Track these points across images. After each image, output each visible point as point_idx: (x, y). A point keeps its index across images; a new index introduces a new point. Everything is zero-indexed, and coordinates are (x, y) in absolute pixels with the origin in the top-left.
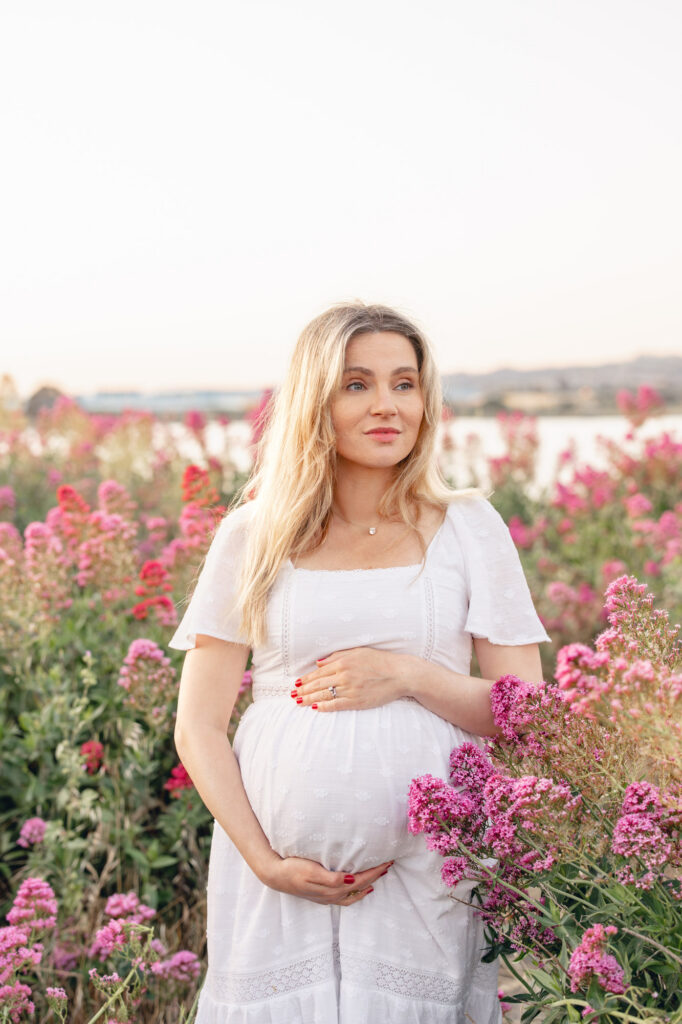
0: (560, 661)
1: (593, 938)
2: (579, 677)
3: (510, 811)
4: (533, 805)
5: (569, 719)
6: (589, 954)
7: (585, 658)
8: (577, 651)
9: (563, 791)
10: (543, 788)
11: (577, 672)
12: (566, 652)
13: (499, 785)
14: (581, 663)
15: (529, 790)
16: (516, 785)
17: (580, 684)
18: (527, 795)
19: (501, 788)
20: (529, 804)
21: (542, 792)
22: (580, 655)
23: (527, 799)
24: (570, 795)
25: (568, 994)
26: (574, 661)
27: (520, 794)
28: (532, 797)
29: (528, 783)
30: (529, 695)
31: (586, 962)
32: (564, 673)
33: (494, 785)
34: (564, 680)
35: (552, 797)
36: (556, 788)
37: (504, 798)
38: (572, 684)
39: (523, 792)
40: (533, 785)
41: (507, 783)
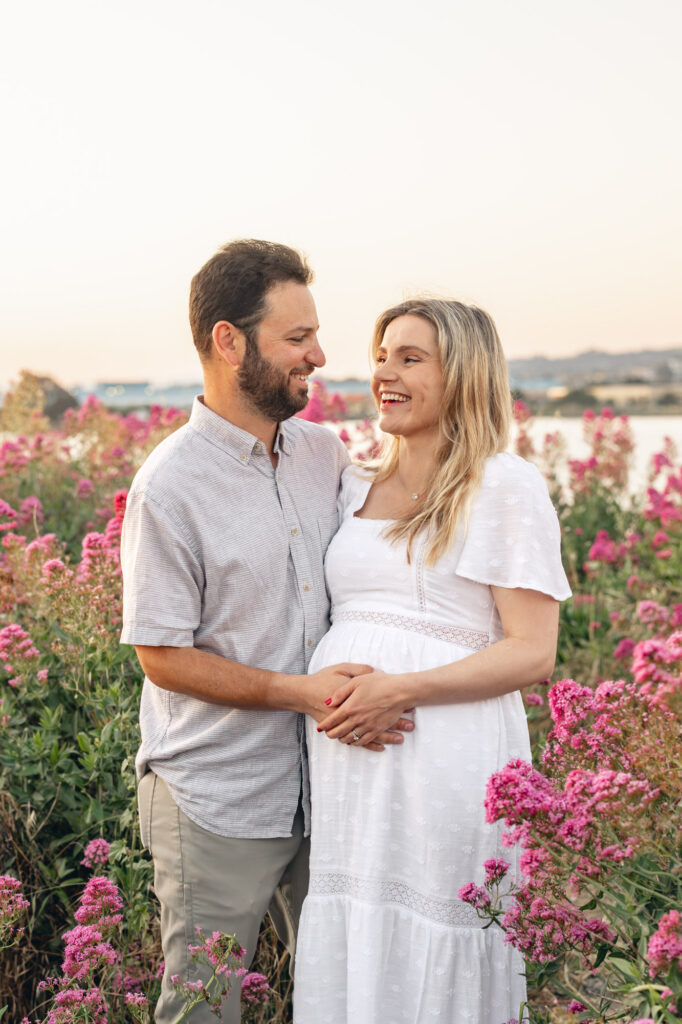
0: (636, 657)
1: (669, 923)
2: (654, 672)
3: (589, 803)
4: (611, 799)
5: (647, 717)
6: (666, 939)
7: (660, 653)
8: (652, 646)
9: (641, 784)
10: (621, 782)
11: (652, 667)
12: (642, 647)
13: (580, 779)
14: (656, 657)
15: (608, 783)
16: (595, 780)
17: (655, 677)
18: (605, 788)
19: (582, 781)
20: (608, 797)
21: (620, 786)
22: (655, 650)
23: (605, 792)
24: (647, 788)
25: (647, 980)
26: (650, 656)
27: (599, 789)
28: (611, 790)
29: (606, 777)
30: (608, 695)
31: (662, 946)
32: (640, 668)
33: (575, 779)
34: (640, 674)
35: (630, 791)
36: (634, 783)
37: (583, 792)
38: (647, 677)
39: (602, 785)
40: (612, 779)
41: (587, 777)
